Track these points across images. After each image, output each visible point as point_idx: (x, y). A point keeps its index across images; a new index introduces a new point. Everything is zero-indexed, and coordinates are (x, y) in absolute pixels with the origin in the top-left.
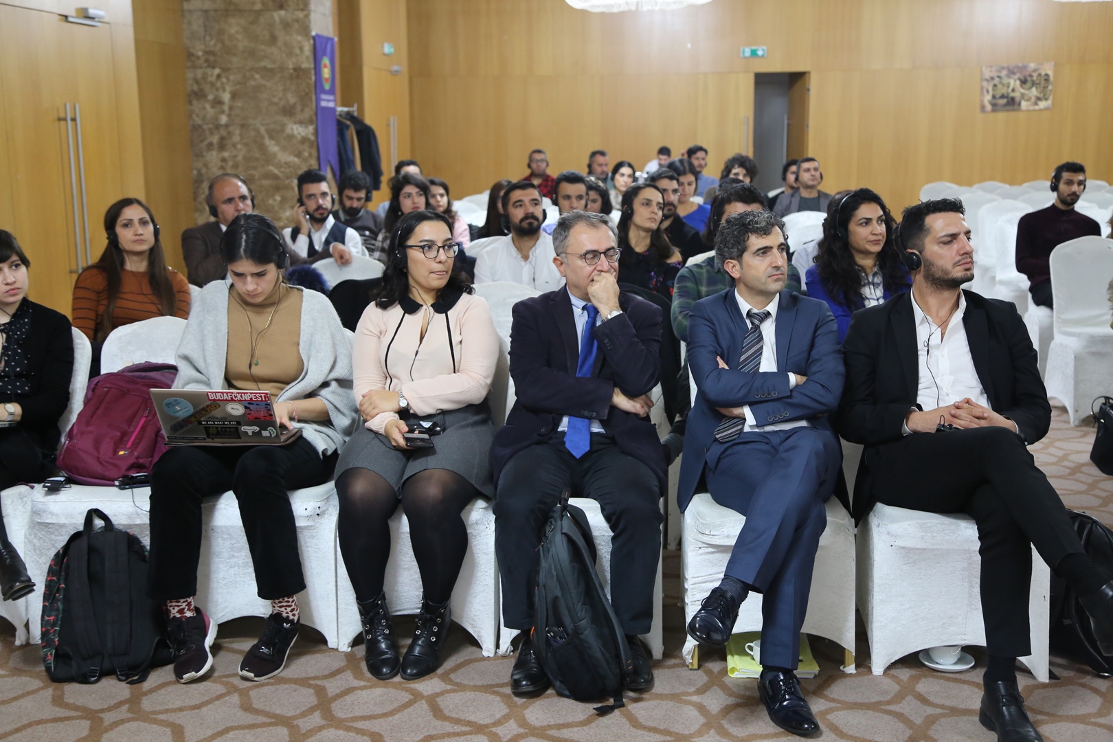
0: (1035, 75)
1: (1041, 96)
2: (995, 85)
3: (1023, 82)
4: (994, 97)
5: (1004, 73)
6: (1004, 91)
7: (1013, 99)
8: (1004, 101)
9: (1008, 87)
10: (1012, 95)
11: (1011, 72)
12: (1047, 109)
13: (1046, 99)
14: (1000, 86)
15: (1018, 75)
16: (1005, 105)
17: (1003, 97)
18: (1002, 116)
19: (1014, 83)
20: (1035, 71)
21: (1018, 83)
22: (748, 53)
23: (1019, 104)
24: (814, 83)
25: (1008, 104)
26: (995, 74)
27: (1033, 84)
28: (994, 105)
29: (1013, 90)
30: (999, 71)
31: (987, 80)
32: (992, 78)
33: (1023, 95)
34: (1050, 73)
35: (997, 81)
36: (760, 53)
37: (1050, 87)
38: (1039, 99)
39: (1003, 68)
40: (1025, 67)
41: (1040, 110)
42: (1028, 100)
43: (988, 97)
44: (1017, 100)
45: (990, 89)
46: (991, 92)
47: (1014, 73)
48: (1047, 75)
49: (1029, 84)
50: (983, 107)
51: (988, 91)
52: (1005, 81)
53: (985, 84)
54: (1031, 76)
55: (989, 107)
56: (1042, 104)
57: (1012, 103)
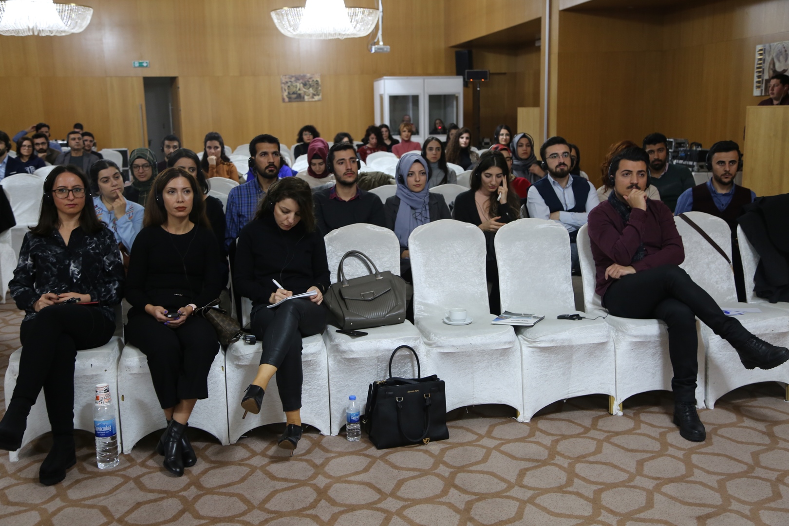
0: (311, 80)
1: (315, 93)
2: (289, 87)
3: (305, 85)
4: (289, 93)
5: (293, 79)
6: (294, 90)
7: (300, 95)
8: (294, 96)
9: (296, 87)
10: (299, 92)
11: (297, 79)
12: (319, 101)
13: (318, 95)
14: (291, 87)
15: (301, 81)
16: (296, 98)
17: (294, 93)
18: (295, 104)
19: (299, 85)
20: (310, 78)
21: (302, 85)
22: (137, 65)
23: (304, 98)
24: (181, 84)
25: (297, 98)
26: (288, 80)
27: (310, 86)
28: (290, 98)
29: (299, 90)
30: (291, 78)
31: (283, 83)
32: (287, 82)
33: (305, 92)
34: (319, 79)
35: (289, 84)
36: (145, 65)
37: (320, 88)
38: (314, 95)
39: (292, 76)
40: (304, 76)
41: (315, 101)
42: (308, 95)
43: (286, 94)
44: (302, 95)
45: (286, 88)
46: (287, 91)
47: (299, 80)
48: (317, 81)
49: (308, 87)
50: (283, 100)
51: (285, 90)
52: (294, 84)
53: (283, 85)
54: (308, 81)
55: (287, 99)
56: (316, 98)
57: (299, 97)
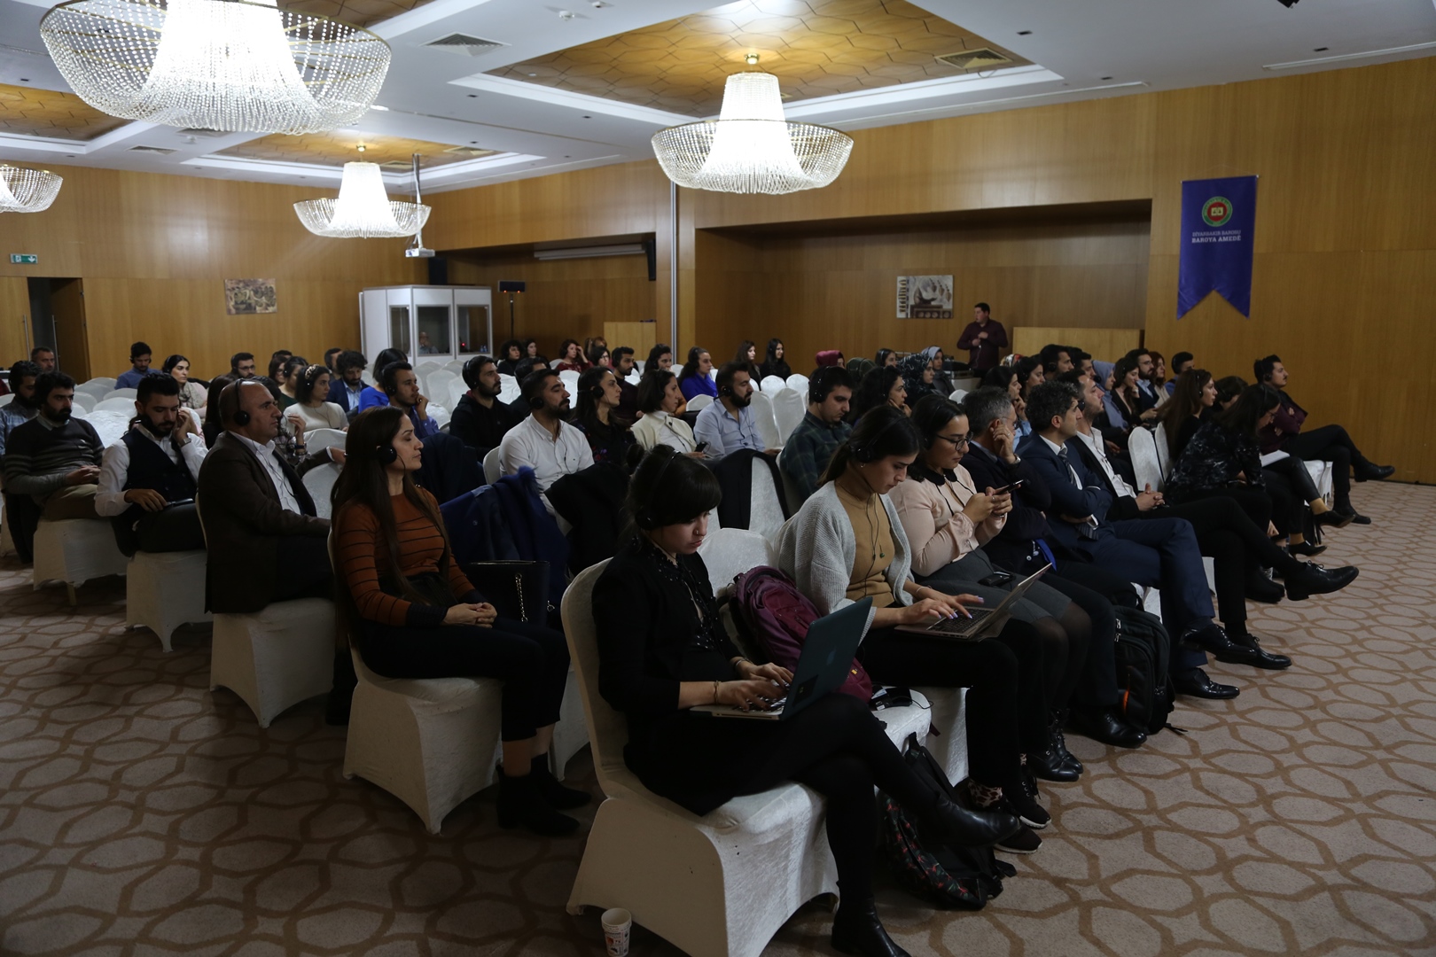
0: (263, 287)
1: (269, 303)
2: (236, 294)
3: (256, 292)
4: (236, 303)
5: (241, 285)
6: (243, 298)
7: (250, 304)
8: (243, 306)
9: (246, 296)
10: (249, 301)
11: (246, 285)
12: (274, 312)
13: (273, 305)
14: (239, 295)
15: (251, 287)
16: (245, 309)
17: (242, 303)
18: (243, 317)
19: (249, 292)
20: (263, 284)
21: (252, 293)
22: (19, 260)
23: (255, 309)
24: (87, 288)
25: (247, 308)
26: (235, 286)
27: (263, 294)
28: (237, 309)
29: (249, 298)
30: (238, 284)
31: (229, 290)
32: (233, 289)
33: (256, 301)
34: (273, 286)
35: (236, 291)
36: (32, 260)
37: (275, 297)
38: (268, 305)
39: (240, 281)
40: (255, 282)
41: (270, 313)
42: (261, 306)
43: (232, 303)
44: (253, 305)
45: (233, 296)
46: (234, 300)
47: (248, 285)
48: (271, 287)
49: (260, 294)
50: (229, 311)
51: (231, 299)
52: (243, 291)
53: (228, 292)
54: (260, 288)
55: (233, 311)
56: (271, 309)
57: (249, 308)
